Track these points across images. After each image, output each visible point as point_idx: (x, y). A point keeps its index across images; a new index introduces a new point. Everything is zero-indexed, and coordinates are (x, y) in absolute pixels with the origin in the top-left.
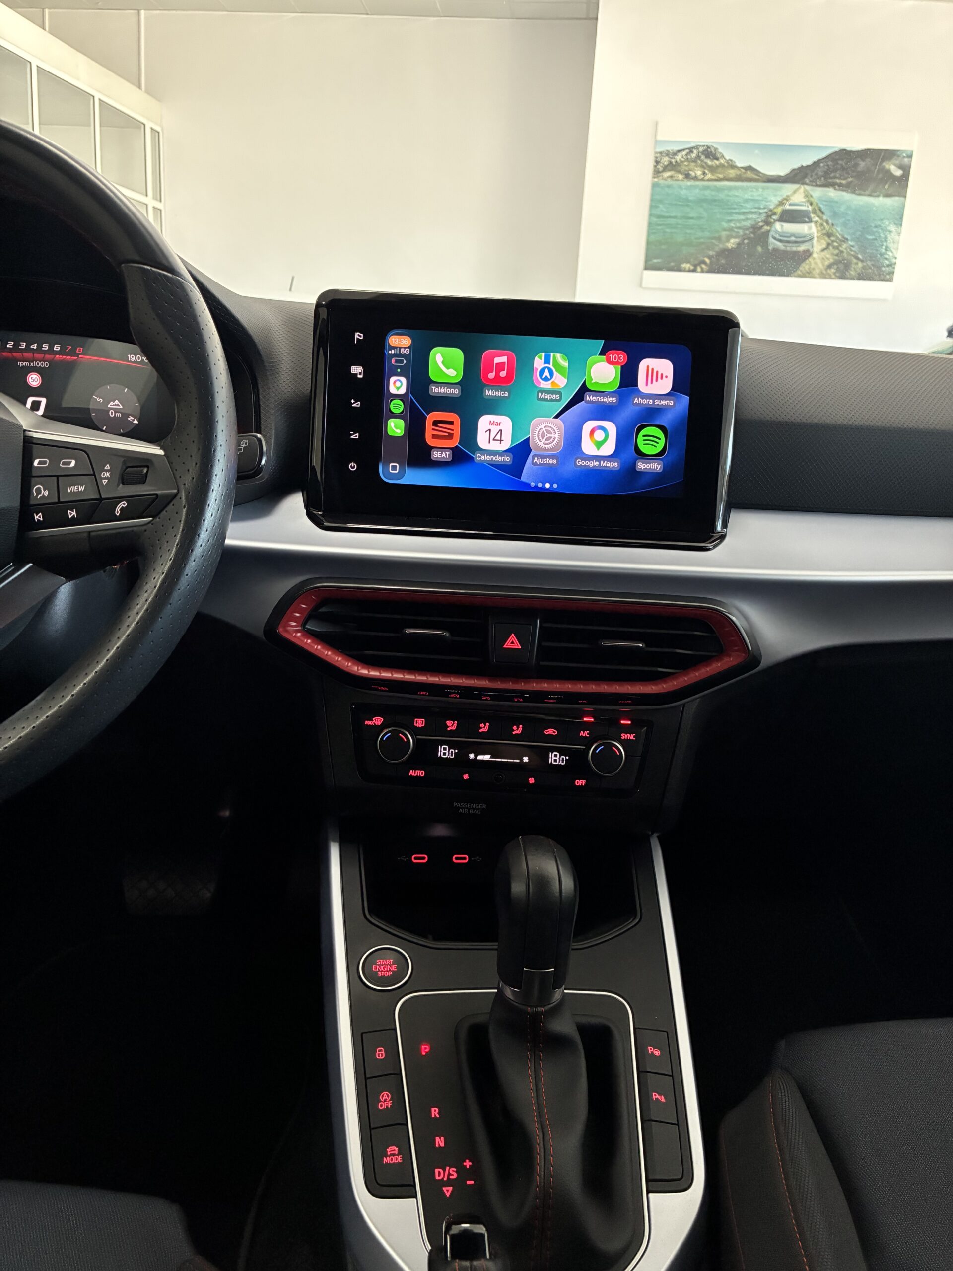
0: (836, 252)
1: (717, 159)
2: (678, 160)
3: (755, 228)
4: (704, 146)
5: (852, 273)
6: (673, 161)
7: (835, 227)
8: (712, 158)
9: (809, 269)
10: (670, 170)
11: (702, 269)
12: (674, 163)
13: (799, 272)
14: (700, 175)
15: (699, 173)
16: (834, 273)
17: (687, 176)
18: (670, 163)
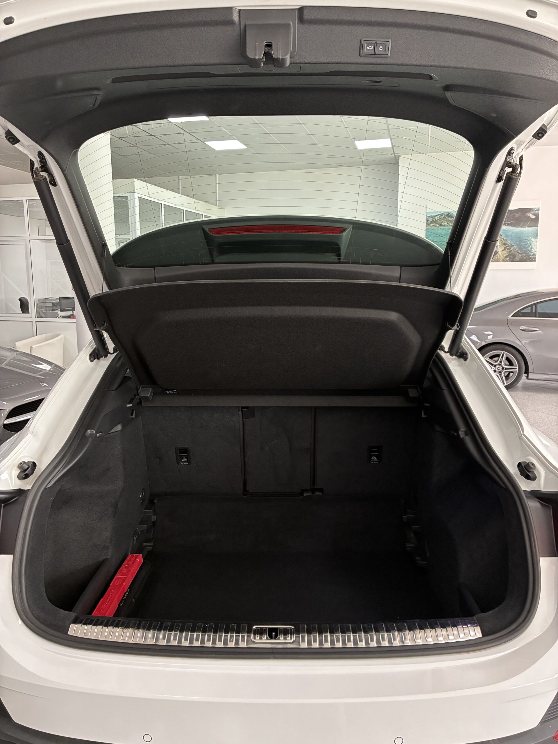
0: (509, 251)
1: (453, 217)
2: (437, 219)
4: (447, 213)
5: (517, 259)
7: (507, 241)
8: (451, 217)
9: (497, 258)
10: (433, 223)
12: (435, 220)
16: (509, 260)
17: (441, 225)
18: (433, 220)
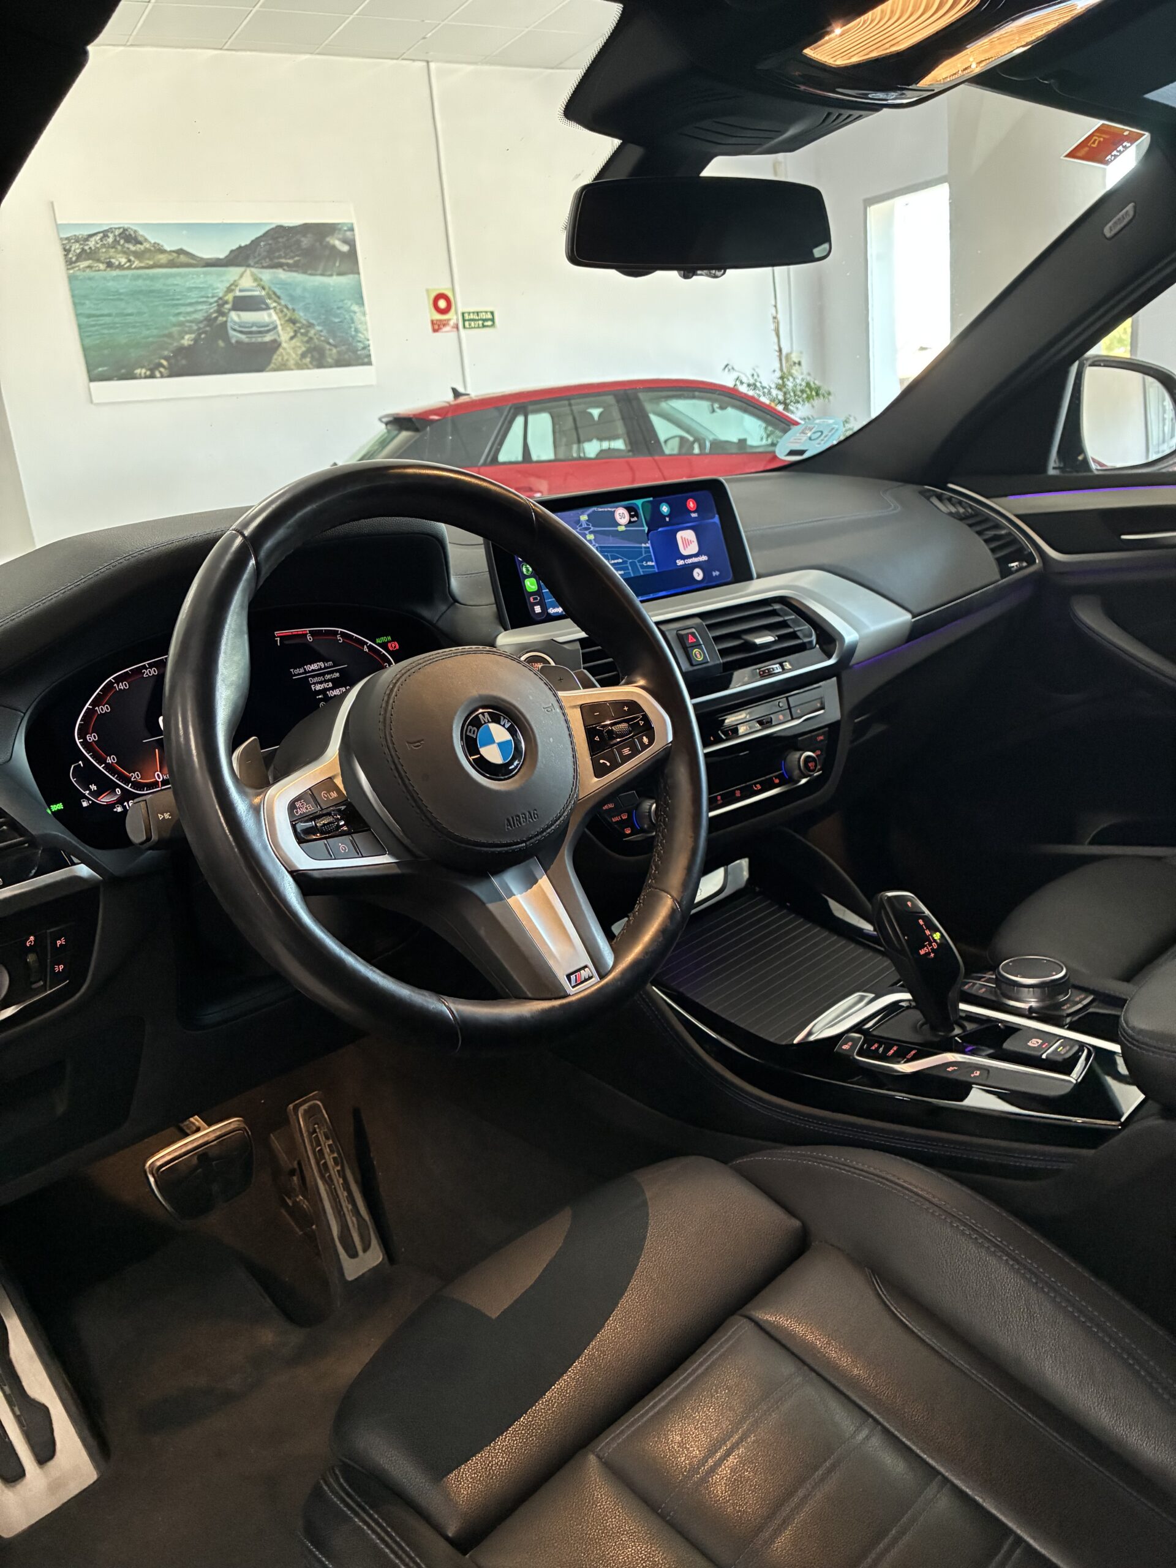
1: (141, 243)
2: (93, 248)
3: (209, 320)
4: (119, 228)
5: (330, 360)
6: (86, 248)
7: (296, 312)
8: (133, 241)
9: (282, 359)
10: (86, 260)
11: (160, 372)
13: (272, 365)
14: (125, 264)
15: (123, 260)
16: (311, 363)
